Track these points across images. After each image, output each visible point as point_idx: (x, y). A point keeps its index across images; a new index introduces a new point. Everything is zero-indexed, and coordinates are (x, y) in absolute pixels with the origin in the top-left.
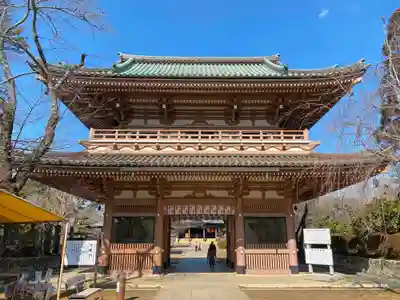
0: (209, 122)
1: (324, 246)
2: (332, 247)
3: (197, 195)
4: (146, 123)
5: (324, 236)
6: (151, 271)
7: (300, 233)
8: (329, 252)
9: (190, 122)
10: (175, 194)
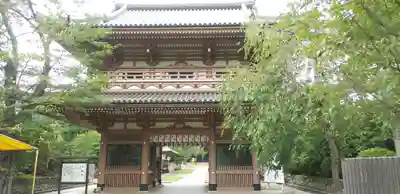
4: (134, 64)
10: (159, 125)
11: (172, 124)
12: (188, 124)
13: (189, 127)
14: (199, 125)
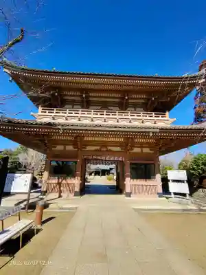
3: (102, 149)
6: (73, 194)
8: (185, 185)
9: (99, 108)
11: (98, 148)
12: (109, 148)
13: (110, 151)
14: (118, 149)
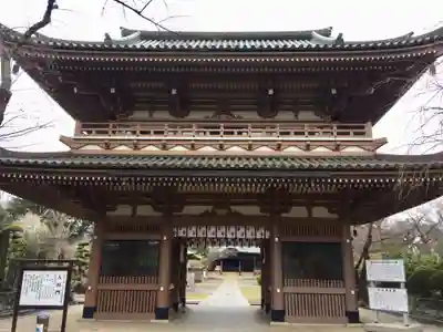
0: (236, 114)
1: (396, 285)
2: (407, 285)
5: (396, 271)
6: (154, 314)
7: (361, 266)
8: (403, 292)
